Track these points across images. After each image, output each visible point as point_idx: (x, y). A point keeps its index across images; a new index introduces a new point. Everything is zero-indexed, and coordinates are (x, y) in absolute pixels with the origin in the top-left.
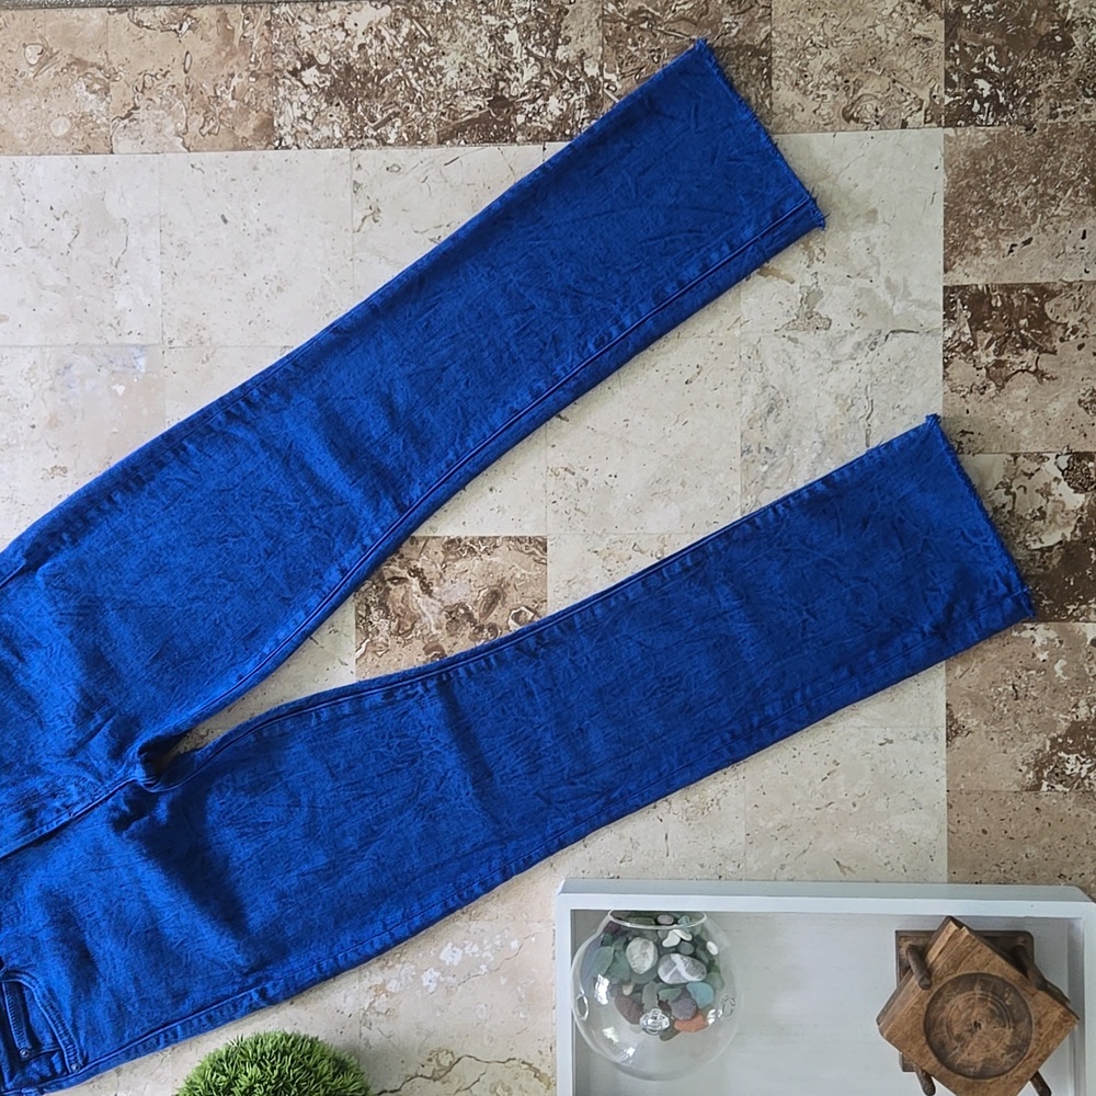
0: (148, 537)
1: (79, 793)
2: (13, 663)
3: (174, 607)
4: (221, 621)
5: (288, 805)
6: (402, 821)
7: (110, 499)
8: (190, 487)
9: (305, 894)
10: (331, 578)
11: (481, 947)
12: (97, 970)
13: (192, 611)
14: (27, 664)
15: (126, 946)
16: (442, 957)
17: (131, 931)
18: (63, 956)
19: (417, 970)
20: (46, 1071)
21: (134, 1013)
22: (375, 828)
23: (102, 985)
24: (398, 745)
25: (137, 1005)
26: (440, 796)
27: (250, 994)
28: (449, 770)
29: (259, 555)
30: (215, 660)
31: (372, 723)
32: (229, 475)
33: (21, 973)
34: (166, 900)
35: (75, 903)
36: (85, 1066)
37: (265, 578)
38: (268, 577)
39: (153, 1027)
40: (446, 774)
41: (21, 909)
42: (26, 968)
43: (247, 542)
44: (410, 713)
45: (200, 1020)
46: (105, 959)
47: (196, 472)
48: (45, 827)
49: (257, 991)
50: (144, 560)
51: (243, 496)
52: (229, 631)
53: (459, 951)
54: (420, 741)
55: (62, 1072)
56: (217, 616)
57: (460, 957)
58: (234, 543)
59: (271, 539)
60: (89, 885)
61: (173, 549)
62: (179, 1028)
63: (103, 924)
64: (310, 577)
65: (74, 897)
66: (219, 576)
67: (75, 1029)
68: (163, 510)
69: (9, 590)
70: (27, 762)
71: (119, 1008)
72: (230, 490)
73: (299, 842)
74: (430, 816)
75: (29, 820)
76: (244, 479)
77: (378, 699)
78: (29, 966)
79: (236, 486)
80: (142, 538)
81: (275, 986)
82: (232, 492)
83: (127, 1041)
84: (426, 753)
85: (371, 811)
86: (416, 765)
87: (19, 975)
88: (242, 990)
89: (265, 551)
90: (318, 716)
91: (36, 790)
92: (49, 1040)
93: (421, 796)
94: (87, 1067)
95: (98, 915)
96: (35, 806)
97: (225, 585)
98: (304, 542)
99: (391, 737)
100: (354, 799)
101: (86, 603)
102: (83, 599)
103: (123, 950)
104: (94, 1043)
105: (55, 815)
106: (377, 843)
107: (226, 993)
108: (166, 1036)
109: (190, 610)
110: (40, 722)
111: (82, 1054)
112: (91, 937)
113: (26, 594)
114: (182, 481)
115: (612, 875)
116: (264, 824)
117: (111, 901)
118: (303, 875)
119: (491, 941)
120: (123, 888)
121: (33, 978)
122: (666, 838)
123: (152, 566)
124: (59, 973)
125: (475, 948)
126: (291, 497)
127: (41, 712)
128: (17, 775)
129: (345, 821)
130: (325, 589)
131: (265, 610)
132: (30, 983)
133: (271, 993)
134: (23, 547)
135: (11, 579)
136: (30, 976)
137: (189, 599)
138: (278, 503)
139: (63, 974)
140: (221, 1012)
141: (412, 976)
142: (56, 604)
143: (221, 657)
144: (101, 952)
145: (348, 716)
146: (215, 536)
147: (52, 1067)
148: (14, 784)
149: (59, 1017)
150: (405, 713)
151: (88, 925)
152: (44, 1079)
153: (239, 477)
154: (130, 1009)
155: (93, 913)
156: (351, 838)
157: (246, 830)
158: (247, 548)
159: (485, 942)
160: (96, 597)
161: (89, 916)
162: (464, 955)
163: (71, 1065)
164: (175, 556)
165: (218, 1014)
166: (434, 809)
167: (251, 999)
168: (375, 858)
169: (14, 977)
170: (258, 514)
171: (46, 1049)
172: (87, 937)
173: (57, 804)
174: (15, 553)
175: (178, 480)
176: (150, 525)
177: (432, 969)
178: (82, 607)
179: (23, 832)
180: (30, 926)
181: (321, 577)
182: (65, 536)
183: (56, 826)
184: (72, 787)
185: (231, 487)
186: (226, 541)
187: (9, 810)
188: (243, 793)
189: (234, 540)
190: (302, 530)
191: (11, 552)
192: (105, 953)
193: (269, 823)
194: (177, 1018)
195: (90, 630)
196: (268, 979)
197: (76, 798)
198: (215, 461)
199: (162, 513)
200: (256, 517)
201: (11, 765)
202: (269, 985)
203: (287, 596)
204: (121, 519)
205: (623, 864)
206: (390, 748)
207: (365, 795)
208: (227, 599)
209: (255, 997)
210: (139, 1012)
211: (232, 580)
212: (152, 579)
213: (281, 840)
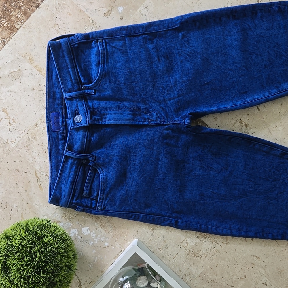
0: (226, 40)
1: (156, 117)
2: (155, 59)
3: (222, 69)
4: (236, 82)
5: (224, 167)
6: (258, 197)
7: (220, 19)
8: (250, 29)
9: (210, 199)
10: (284, 86)
11: (96, 237)
12: (126, 180)
13: (227, 74)
14: (160, 62)
15: (140, 179)
16: (83, 229)
17: (145, 174)
18: (118, 169)
19: (72, 226)
20: (89, 204)
21: (130, 202)
22: (248, 194)
23: (124, 187)
24: (273, 172)
25: (132, 200)
26: (276, 198)
27: (172, 220)
28: (285, 191)
29: (262, 66)
30: (226, 95)
31: (270, 159)
32: (266, 32)
33: (100, 167)
34: (164, 171)
35: (131, 154)
36: (103, 210)
37: (260, 75)
38: (261, 75)
39: (133, 211)
40: (283, 192)
41: (112, 145)
42: (102, 166)
43: (260, 59)
44: (285, 164)
45: (150, 218)
46: (130, 178)
47: (255, 25)
48: (137, 122)
49: (175, 220)
50: (220, 47)
51: (268, 41)
52: (237, 87)
53: (89, 232)
54: (282, 175)
55: (94, 208)
56: (236, 80)
57: (88, 234)
58: (255, 57)
59: (269, 62)
60: (140, 151)
61: (233, 48)
62: (141, 216)
63: (137, 167)
64: (276, 82)
65: (132, 152)
66: (244, 66)
67: (107, 196)
68: (237, 32)
69: (168, 33)
70: (142, 96)
71: (126, 198)
72: (264, 37)
73: (219, 181)
74: (269, 202)
75: (133, 117)
76: (271, 35)
77: (278, 153)
78: (104, 166)
79: (267, 37)
80: (224, 38)
81: (182, 222)
82: (265, 38)
83: (122, 210)
84: (281, 181)
85: (250, 187)
86: (275, 182)
87: (98, 167)
88: (169, 217)
89: (265, 65)
90: (254, 145)
91: (141, 108)
92: (95, 194)
93: (270, 193)
94: (103, 211)
95: (137, 163)
96: (137, 113)
97: (244, 70)
98: (281, 69)
99: (273, 168)
100: (247, 180)
101: (192, 52)
102: (192, 50)
103: (139, 179)
104: (110, 204)
105: (143, 120)
106: (245, 199)
107: (164, 214)
108: (135, 216)
109: (227, 73)
110: (154, 85)
111: (104, 206)
112: (130, 168)
113: (173, 38)
114: (249, 26)
115: (152, 250)
116: (211, 168)
117: (144, 161)
118: (213, 193)
119: (101, 237)
120: (151, 159)
121: (103, 171)
122: (177, 254)
123: (222, 51)
124: (113, 174)
125: (94, 235)
126: (285, 50)
127: (156, 82)
128: (136, 99)
129: (239, 185)
130: (280, 89)
131: (254, 86)
132: (100, 172)
133: (179, 224)
134: (182, 19)
135: (171, 29)
136: (102, 169)
137: (228, 69)
138: (279, 50)
139: (114, 175)
140: (158, 220)
141: (69, 227)
142: (182, 47)
143: (229, 95)
144: (130, 176)
145: (264, 152)
146: (250, 51)
147: (92, 203)
148: (133, 101)
149: (104, 189)
150: (283, 163)
151: (131, 164)
152: (87, 206)
153: (270, 34)
154: (129, 200)
155: (136, 161)
156: (237, 192)
157: (204, 166)
158: (259, 61)
159: (99, 236)
160: (197, 51)
161: (134, 161)
162: (89, 234)
163: (98, 207)
164: (232, 51)
165: (157, 219)
166: (271, 201)
167: (171, 221)
168: (241, 203)
169: (96, 167)
170: (270, 51)
171: (93, 197)
172: (129, 168)
173: (146, 117)
174: (178, 20)
175: (248, 24)
176: (229, 35)
177: (76, 230)
178: (190, 53)
179: (129, 120)
180: (112, 153)
181: (280, 84)
182: (198, 24)
183: (141, 124)
184: (154, 114)
185: (265, 36)
186: (253, 55)
187: (127, 109)
188: (211, 153)
189: (256, 56)
190: (282, 64)
191: (176, 19)
192: (131, 177)
193: (213, 168)
194: (143, 212)
195: (189, 62)
196: (180, 219)
197: (154, 118)
198: (264, 24)
199: (235, 33)
200: (268, 51)
201: (136, 94)
202: (180, 221)
203: (264, 85)
204: (220, 28)
205: (158, 250)
206: (270, 171)
207: (252, 181)
208: (242, 76)
209: (173, 222)
210: (131, 203)
211: (247, 70)
212: (219, 55)
213: (214, 176)
